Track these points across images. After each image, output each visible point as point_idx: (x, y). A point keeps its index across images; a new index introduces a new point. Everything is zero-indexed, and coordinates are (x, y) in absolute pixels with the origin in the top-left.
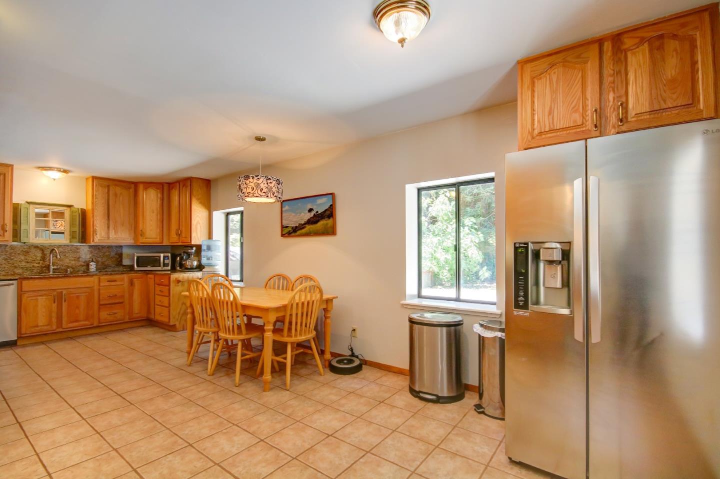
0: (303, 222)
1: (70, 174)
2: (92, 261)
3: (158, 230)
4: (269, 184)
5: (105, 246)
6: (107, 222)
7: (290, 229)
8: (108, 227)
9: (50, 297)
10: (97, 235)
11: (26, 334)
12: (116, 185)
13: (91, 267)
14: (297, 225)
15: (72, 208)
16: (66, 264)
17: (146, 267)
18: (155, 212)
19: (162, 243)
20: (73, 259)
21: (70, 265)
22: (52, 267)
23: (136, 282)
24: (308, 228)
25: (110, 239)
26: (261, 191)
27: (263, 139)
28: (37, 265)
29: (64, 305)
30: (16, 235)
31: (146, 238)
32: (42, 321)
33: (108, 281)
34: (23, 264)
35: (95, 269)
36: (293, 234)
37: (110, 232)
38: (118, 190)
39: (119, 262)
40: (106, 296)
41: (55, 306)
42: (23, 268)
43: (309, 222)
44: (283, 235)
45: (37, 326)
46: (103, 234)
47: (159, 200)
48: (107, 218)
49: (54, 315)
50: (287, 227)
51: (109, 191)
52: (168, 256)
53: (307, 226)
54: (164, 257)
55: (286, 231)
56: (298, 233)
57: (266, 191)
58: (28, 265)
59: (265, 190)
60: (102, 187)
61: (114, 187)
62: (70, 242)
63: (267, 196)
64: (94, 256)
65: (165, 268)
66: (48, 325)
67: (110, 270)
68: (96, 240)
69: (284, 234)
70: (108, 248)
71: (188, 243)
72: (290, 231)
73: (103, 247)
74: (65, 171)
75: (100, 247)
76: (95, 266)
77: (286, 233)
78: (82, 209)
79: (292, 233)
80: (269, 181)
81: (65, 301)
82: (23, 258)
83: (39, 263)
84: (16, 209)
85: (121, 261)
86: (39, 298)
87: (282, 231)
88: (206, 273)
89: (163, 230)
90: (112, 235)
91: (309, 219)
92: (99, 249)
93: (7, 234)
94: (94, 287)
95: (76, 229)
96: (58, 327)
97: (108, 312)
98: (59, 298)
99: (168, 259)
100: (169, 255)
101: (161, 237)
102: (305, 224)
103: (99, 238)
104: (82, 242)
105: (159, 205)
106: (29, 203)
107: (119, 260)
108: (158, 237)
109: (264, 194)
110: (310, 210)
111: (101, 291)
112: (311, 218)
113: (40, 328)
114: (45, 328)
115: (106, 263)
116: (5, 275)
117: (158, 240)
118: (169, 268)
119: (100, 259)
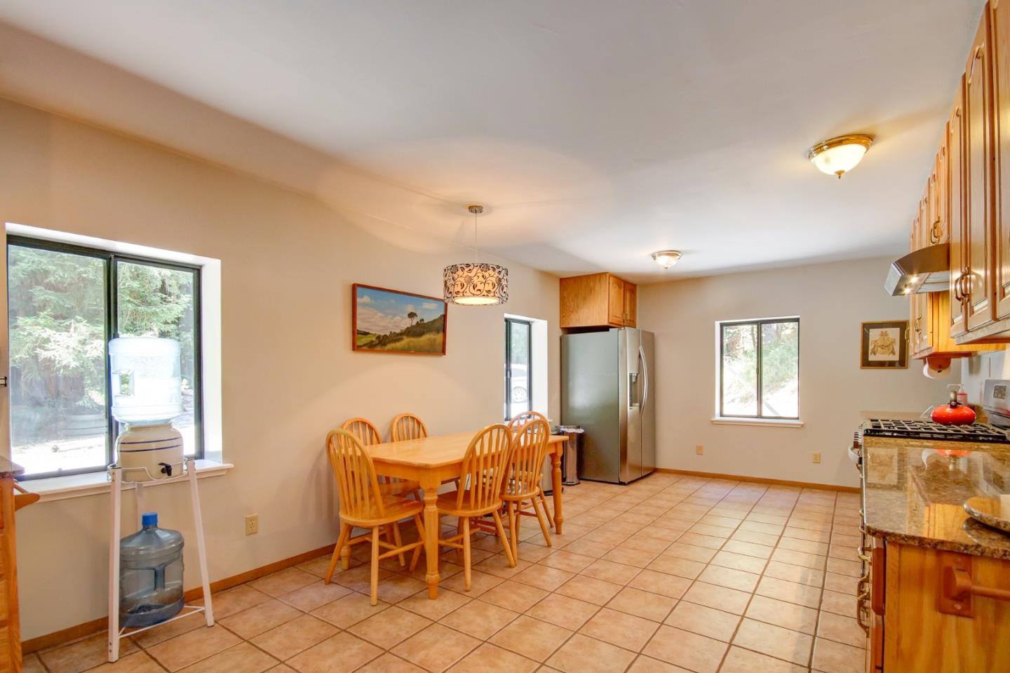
0: (398, 331)
7: (374, 339)
14: (388, 334)
24: (406, 341)
36: (379, 348)
43: (409, 332)
53: (405, 337)
56: (389, 346)
91: (408, 328)
102: (402, 334)
110: (412, 315)
112: (412, 326)
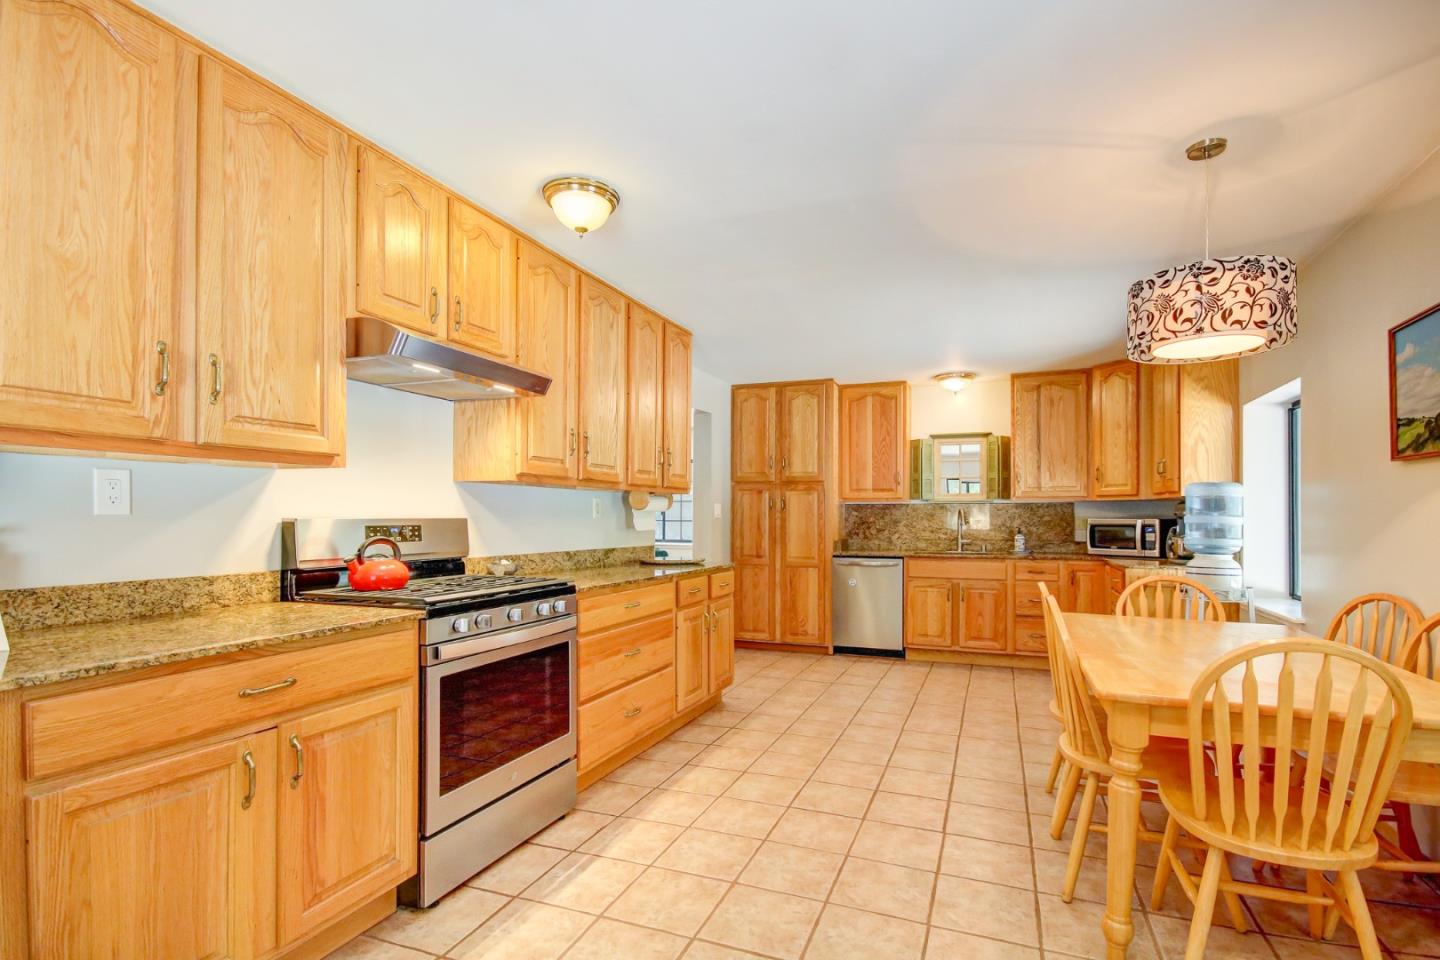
1: (977, 380)
2: (1019, 532)
3: (1129, 467)
4: (1205, 289)
5: (1043, 504)
6: (1036, 457)
8: (1039, 467)
9: (942, 590)
10: (1020, 484)
11: (913, 644)
12: (1051, 383)
13: (1017, 544)
15: (990, 437)
16: (981, 536)
17: (1109, 548)
18: (1123, 425)
19: (1137, 494)
21: (986, 538)
22: (960, 541)
23: (1083, 579)
25: (1043, 489)
26: (1175, 318)
27: (1219, 146)
28: (944, 536)
29: (962, 606)
30: (916, 488)
31: (1107, 486)
32: (933, 628)
33: (1030, 572)
34: (927, 534)
35: (1023, 547)
37: (1042, 475)
38: (1056, 391)
39: (1068, 536)
40: (1026, 601)
41: (949, 605)
42: (927, 540)
44: (1397, 454)
45: (926, 635)
46: (1031, 481)
47: (1130, 398)
48: (1036, 450)
49: (948, 621)
50: (1410, 422)
51: (1039, 396)
52: (1153, 526)
54: (1144, 527)
55: (1407, 436)
57: (1192, 316)
58: (933, 536)
59: (1189, 312)
60: (1027, 391)
61: (1048, 387)
62: (988, 498)
63: (1200, 330)
64: (1024, 522)
65: (1148, 553)
66: (939, 636)
67: (1051, 551)
68: (1019, 493)
69: (1404, 450)
70: (1047, 507)
71: (1174, 492)
72: (1419, 436)
73: (1039, 506)
74: (967, 375)
75: (1034, 506)
76: (1023, 542)
77: (1409, 447)
78: (1002, 437)
79: (1426, 441)
80: (1204, 279)
81: (963, 600)
82: (926, 524)
83: (946, 534)
84: (916, 446)
85: (1072, 533)
86: (929, 589)
87: (1395, 439)
88: (1194, 570)
89: (1138, 467)
90: (1046, 481)
92: (1032, 509)
93: (900, 488)
94: (1006, 580)
95: (995, 475)
96: (953, 643)
97: (1030, 632)
98: (955, 594)
99: (1154, 532)
100: (1157, 522)
101: (1135, 482)
103: (1023, 489)
104: (1003, 498)
105: (1130, 409)
106: (934, 437)
107: (1068, 530)
108: (1129, 482)
109: (1188, 325)
111: (1017, 591)
113: (929, 639)
114: (936, 639)
115: (1044, 537)
116: (906, 550)
117: (1128, 489)
118: (1156, 553)
119: (1034, 529)
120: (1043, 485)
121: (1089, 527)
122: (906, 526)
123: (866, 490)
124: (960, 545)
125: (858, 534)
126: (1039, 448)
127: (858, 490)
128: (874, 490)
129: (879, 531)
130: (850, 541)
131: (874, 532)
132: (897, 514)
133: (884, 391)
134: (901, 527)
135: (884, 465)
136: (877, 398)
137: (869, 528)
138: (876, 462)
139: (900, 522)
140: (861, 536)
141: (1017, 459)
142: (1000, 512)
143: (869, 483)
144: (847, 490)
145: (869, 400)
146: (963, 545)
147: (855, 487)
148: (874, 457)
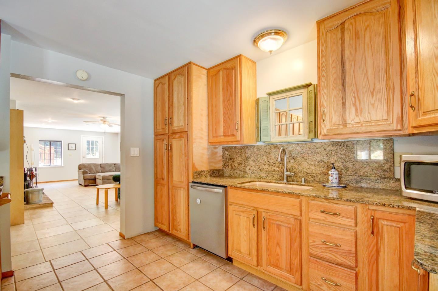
8: (344, 104)
10: (326, 122)
16: (305, 170)
20: (312, 163)
21: (309, 171)
22: (286, 173)
33: (323, 212)
34: (267, 167)
37: (348, 111)
39: (387, 173)
46: (336, 119)
48: (341, 87)
51: (343, 34)
58: (270, 169)
61: (352, 21)
62: (308, 138)
68: (324, 131)
82: (265, 159)
83: (279, 167)
85: (390, 169)
86: (242, 214)
90: (352, 117)
93: (238, 134)
95: (313, 117)
103: (328, 127)
106: (270, 94)
115: (361, 172)
119: (349, 165)
120: (348, 122)
121: (403, 164)
122: (254, 161)
123: (220, 136)
124: (285, 177)
125: (228, 166)
126: (343, 85)
127: (217, 137)
128: (225, 136)
129: (239, 164)
130: (225, 170)
131: (236, 165)
132: (249, 152)
133: (228, 65)
134: (251, 163)
135: (229, 117)
136: (225, 71)
137: (233, 162)
138: (225, 117)
139: (250, 158)
140: (230, 167)
141: (322, 99)
142: (319, 150)
143: (221, 132)
144: (211, 138)
145: (221, 73)
146: (287, 176)
147: (214, 135)
148: (224, 113)
